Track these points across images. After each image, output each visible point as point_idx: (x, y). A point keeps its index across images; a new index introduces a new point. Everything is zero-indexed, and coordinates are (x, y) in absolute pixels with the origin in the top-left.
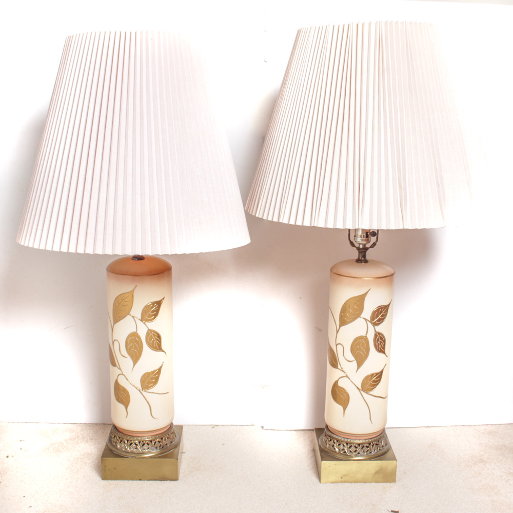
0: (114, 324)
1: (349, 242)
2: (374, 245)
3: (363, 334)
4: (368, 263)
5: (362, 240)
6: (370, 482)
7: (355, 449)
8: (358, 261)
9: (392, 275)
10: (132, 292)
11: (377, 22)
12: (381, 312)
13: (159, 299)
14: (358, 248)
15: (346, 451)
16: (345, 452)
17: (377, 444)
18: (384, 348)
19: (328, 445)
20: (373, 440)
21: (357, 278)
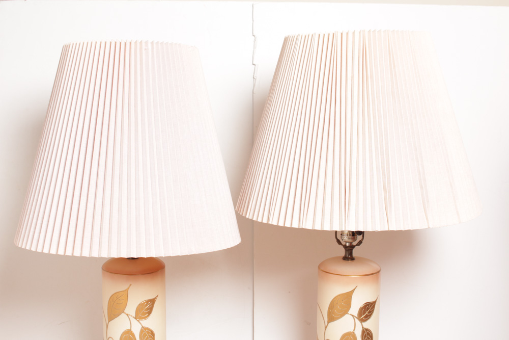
0: (109, 322)
1: (336, 240)
2: (360, 243)
3: (351, 330)
4: (355, 261)
5: (349, 238)
8: (345, 258)
9: (378, 272)
10: (127, 290)
11: (361, 31)
12: (368, 309)
13: (152, 297)
14: (345, 246)
21: (344, 275)
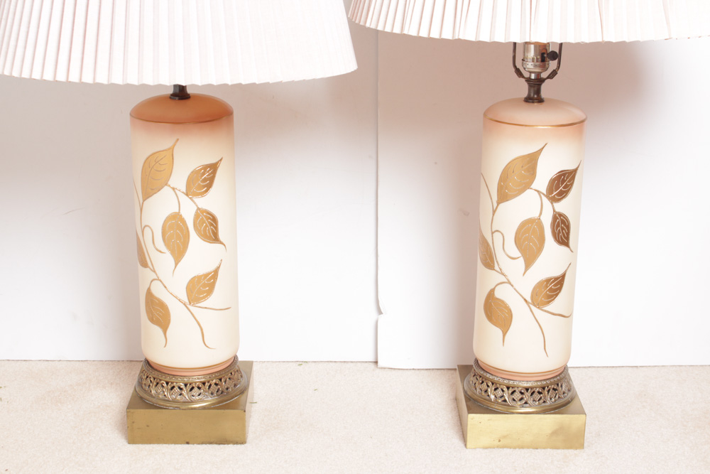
0: (144, 201)
1: (513, 70)
2: (554, 74)
3: (536, 215)
4: (544, 104)
5: (535, 66)
6: (544, 448)
7: (520, 396)
8: (528, 100)
10: (172, 149)
12: (563, 181)
13: (213, 161)
14: (528, 80)
15: (507, 399)
16: (505, 401)
17: (555, 390)
18: (568, 238)
19: (478, 390)
20: (548, 382)
21: (526, 126)
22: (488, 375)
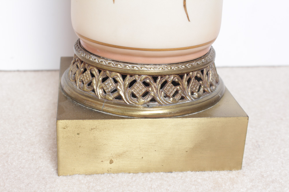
6: (182, 171)
15: (122, 95)
16: (119, 97)
17: (198, 79)
19: (78, 82)
20: (188, 66)
22: (92, 58)
